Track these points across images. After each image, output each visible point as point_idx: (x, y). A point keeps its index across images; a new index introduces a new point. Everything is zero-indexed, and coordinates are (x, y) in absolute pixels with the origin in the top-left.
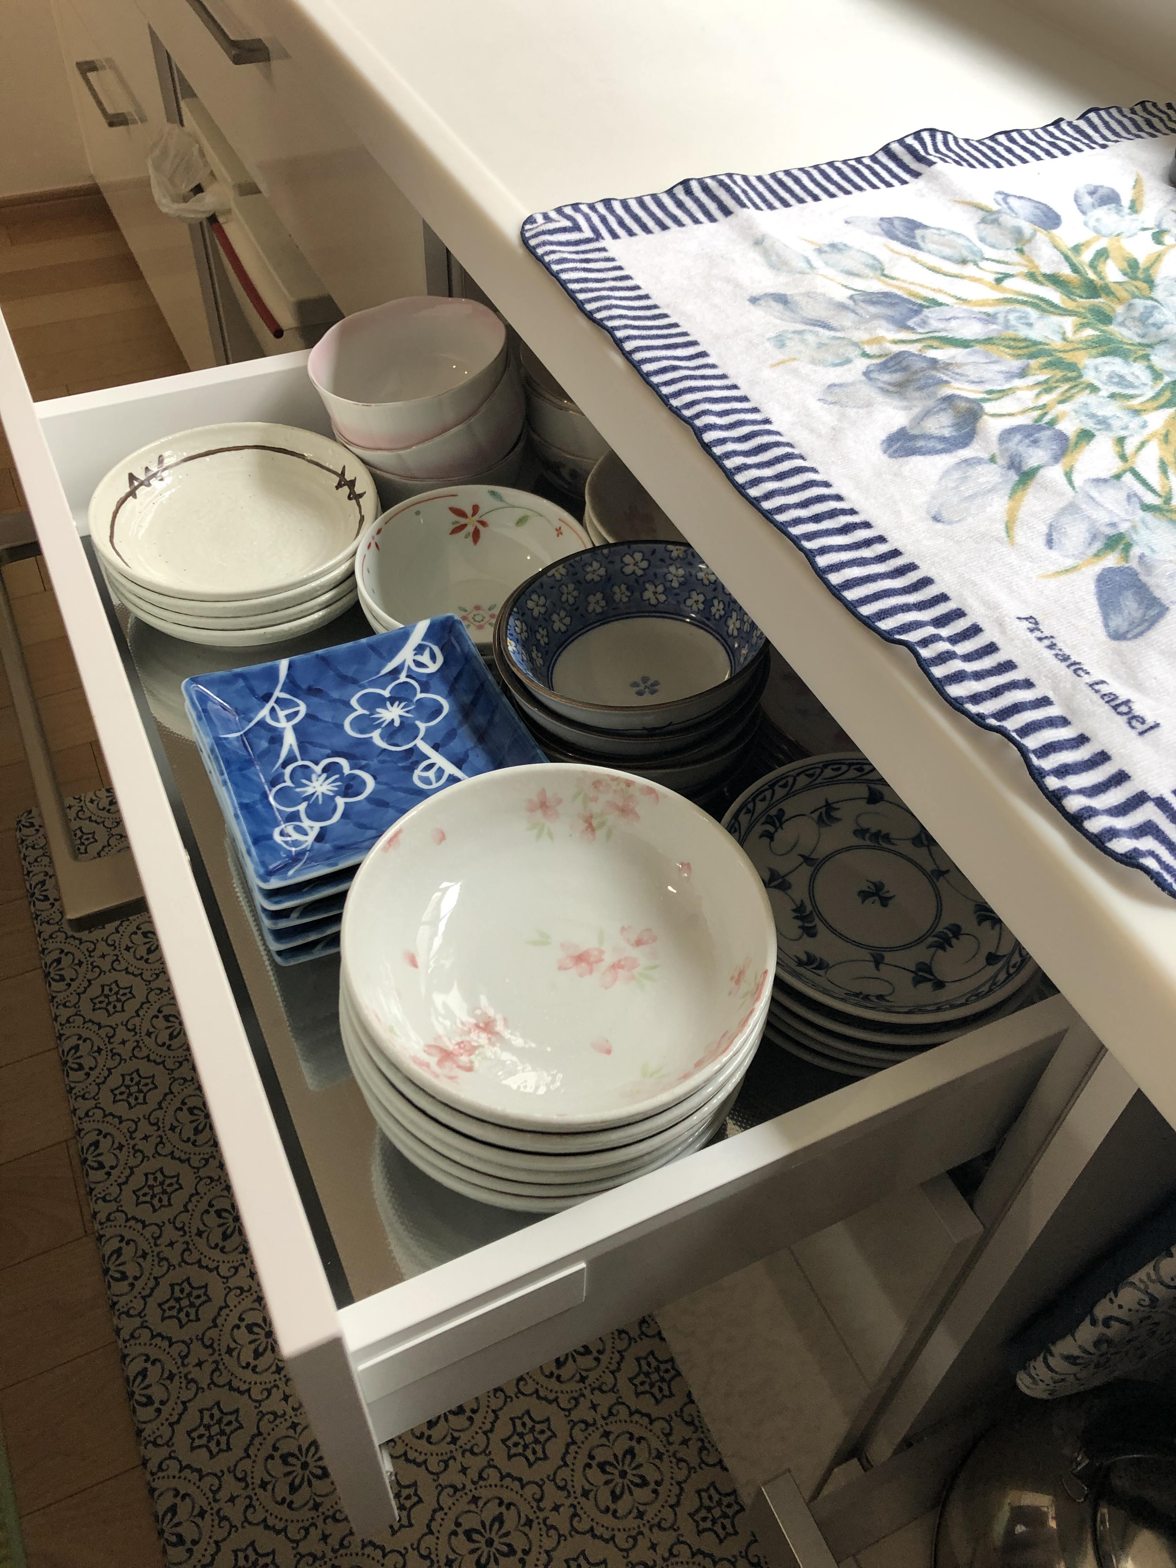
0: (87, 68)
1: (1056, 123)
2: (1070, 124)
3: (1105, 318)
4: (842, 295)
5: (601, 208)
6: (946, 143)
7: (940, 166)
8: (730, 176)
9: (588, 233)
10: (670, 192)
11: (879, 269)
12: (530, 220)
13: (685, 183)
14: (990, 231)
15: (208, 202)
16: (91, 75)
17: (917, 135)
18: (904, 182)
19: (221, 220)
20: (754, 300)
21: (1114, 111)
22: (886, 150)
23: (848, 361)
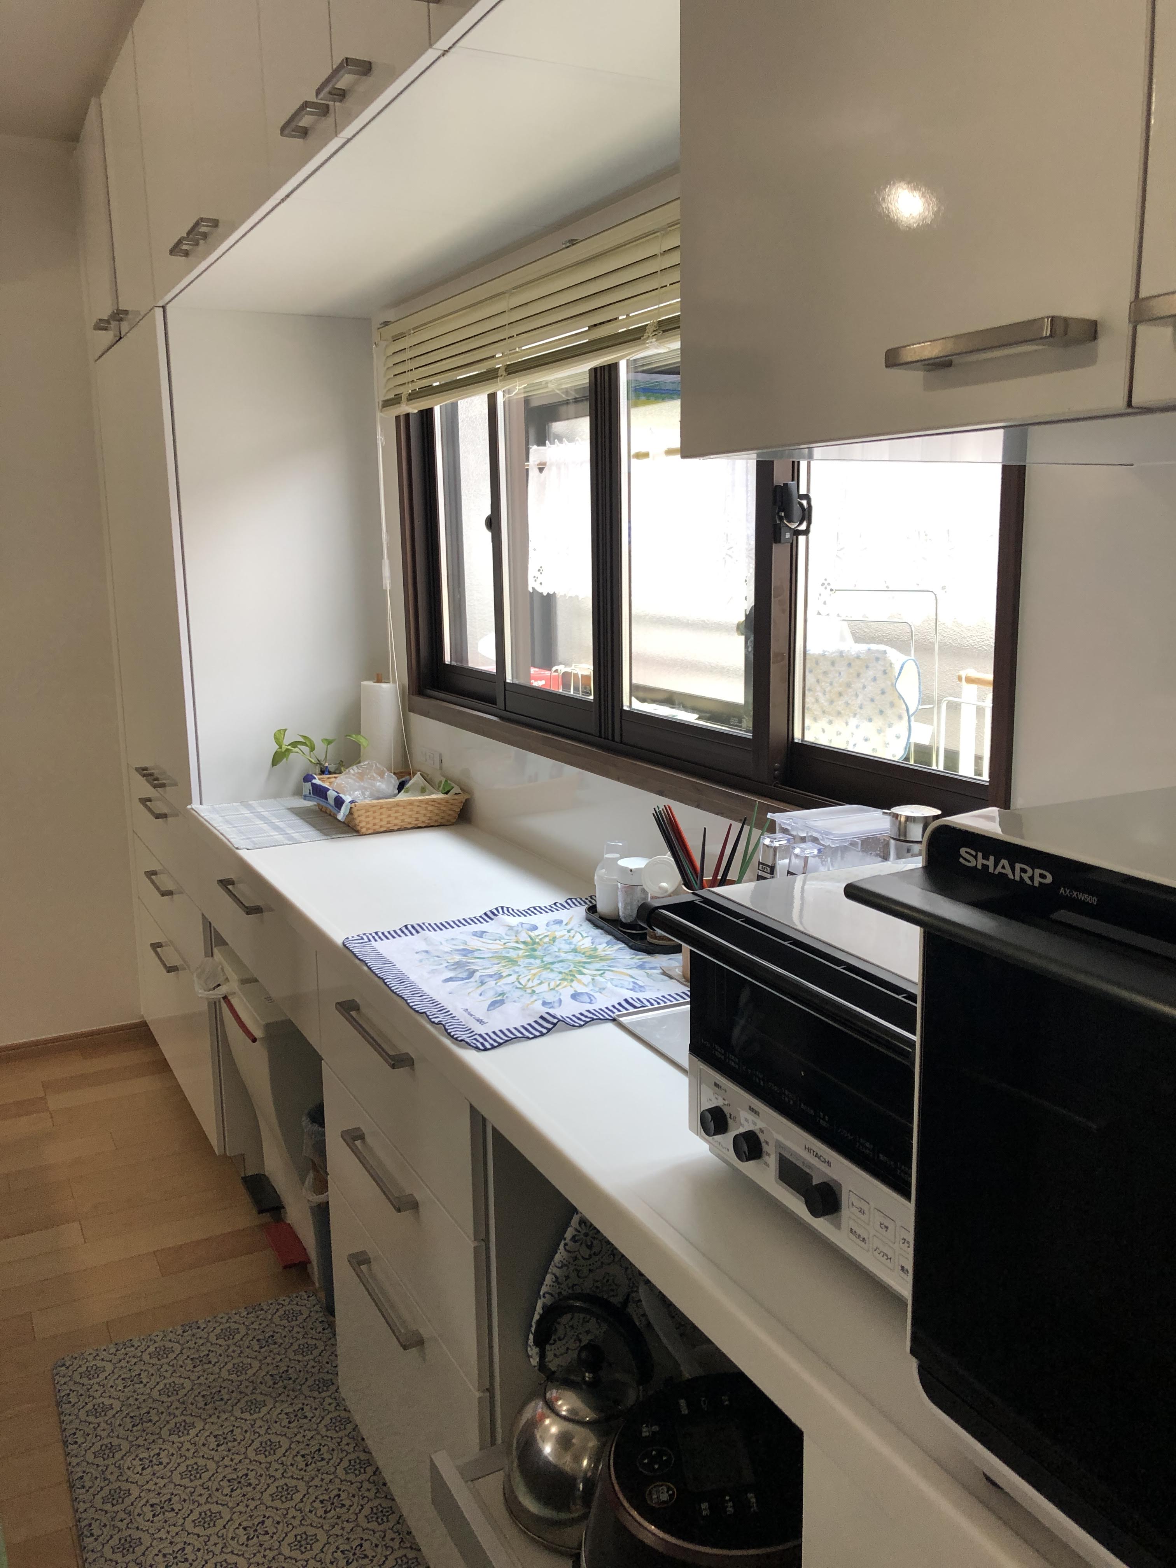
0: (155, 946)
1: (555, 904)
2: (560, 904)
3: (535, 950)
4: (448, 950)
5: (374, 935)
6: (508, 911)
7: (500, 916)
8: (423, 923)
9: (366, 940)
10: (400, 929)
11: (465, 943)
12: (347, 938)
13: (406, 927)
14: (510, 932)
15: (223, 990)
16: (159, 950)
17: (497, 909)
18: (487, 922)
19: (229, 998)
20: (417, 953)
21: (579, 900)
22: (485, 914)
23: (441, 964)
